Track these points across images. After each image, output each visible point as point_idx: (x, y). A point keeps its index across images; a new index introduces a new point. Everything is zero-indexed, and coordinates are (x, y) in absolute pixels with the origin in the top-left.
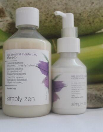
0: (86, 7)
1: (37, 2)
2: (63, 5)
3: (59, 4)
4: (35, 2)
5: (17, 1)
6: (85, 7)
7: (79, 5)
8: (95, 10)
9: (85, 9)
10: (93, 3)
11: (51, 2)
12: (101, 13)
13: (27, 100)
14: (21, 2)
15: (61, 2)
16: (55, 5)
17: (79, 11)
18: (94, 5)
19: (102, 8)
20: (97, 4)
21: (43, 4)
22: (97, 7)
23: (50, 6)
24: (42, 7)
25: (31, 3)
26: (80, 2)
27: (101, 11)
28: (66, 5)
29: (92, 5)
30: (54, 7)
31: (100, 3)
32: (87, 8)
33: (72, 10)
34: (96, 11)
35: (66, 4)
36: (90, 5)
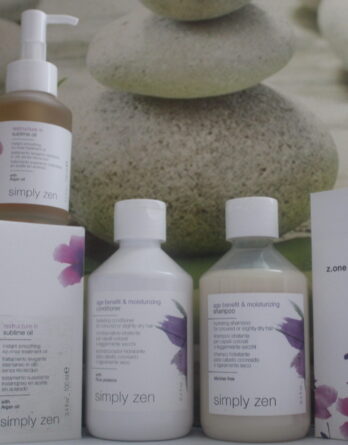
0: (247, 179)
1: (129, 173)
2: (192, 178)
3: (180, 176)
4: (123, 172)
5: (82, 172)
6: (243, 180)
7: (230, 175)
8: (269, 188)
9: (244, 185)
10: (264, 170)
11: (161, 172)
12: (283, 195)
13: (260, 403)
14: (91, 174)
15: (186, 170)
16: (171, 178)
17: (228, 191)
18: (265, 174)
19: (286, 180)
20: (273, 172)
21: (143, 176)
22: (274, 178)
23: (160, 181)
24: (141, 184)
25: (115, 174)
26: (232, 168)
27: (283, 189)
28: (198, 179)
29: (261, 174)
30: (169, 183)
31: (281, 170)
32: (249, 183)
33: (212, 188)
34: (272, 189)
35: (198, 175)
36: (256, 174)
